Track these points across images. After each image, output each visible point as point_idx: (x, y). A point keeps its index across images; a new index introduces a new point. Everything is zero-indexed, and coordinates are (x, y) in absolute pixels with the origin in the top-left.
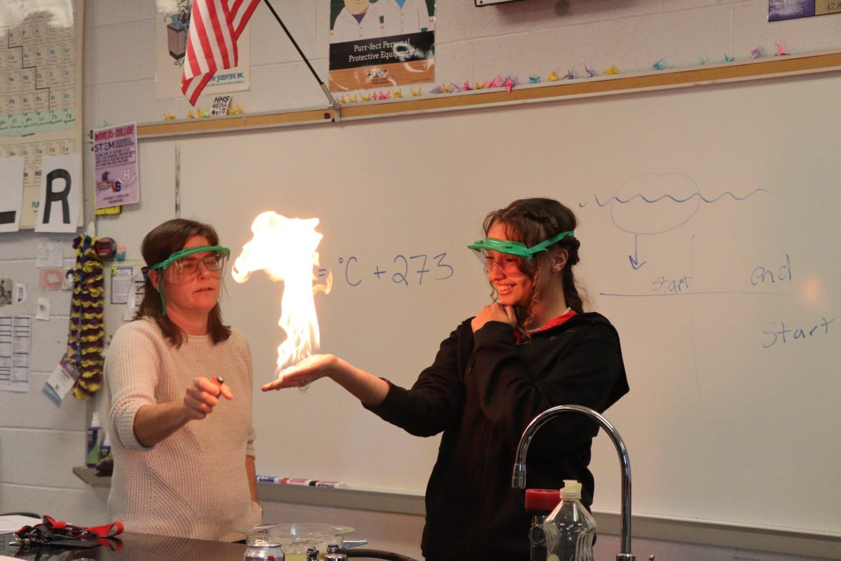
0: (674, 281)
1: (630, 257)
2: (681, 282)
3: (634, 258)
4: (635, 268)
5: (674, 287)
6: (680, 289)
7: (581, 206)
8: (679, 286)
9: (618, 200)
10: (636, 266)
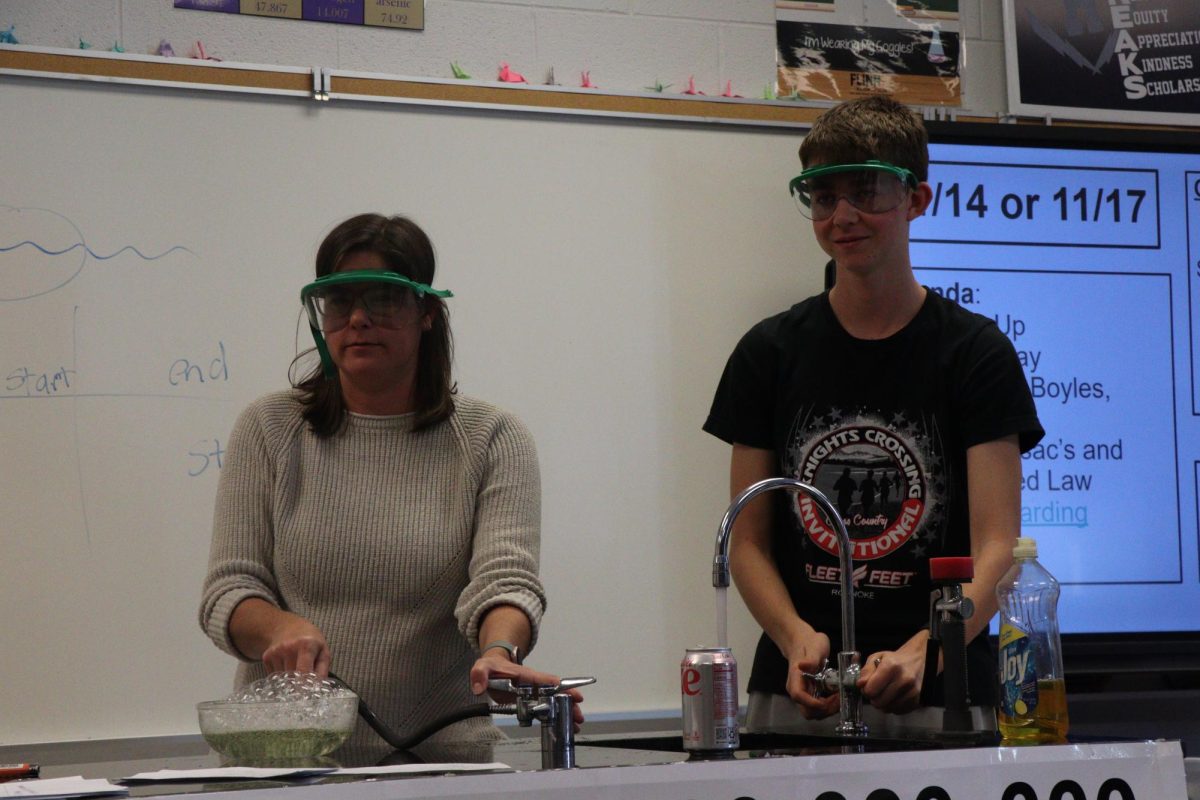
0: (45, 376)
2: (56, 378)
5: (46, 385)
6: (55, 389)
8: (53, 384)
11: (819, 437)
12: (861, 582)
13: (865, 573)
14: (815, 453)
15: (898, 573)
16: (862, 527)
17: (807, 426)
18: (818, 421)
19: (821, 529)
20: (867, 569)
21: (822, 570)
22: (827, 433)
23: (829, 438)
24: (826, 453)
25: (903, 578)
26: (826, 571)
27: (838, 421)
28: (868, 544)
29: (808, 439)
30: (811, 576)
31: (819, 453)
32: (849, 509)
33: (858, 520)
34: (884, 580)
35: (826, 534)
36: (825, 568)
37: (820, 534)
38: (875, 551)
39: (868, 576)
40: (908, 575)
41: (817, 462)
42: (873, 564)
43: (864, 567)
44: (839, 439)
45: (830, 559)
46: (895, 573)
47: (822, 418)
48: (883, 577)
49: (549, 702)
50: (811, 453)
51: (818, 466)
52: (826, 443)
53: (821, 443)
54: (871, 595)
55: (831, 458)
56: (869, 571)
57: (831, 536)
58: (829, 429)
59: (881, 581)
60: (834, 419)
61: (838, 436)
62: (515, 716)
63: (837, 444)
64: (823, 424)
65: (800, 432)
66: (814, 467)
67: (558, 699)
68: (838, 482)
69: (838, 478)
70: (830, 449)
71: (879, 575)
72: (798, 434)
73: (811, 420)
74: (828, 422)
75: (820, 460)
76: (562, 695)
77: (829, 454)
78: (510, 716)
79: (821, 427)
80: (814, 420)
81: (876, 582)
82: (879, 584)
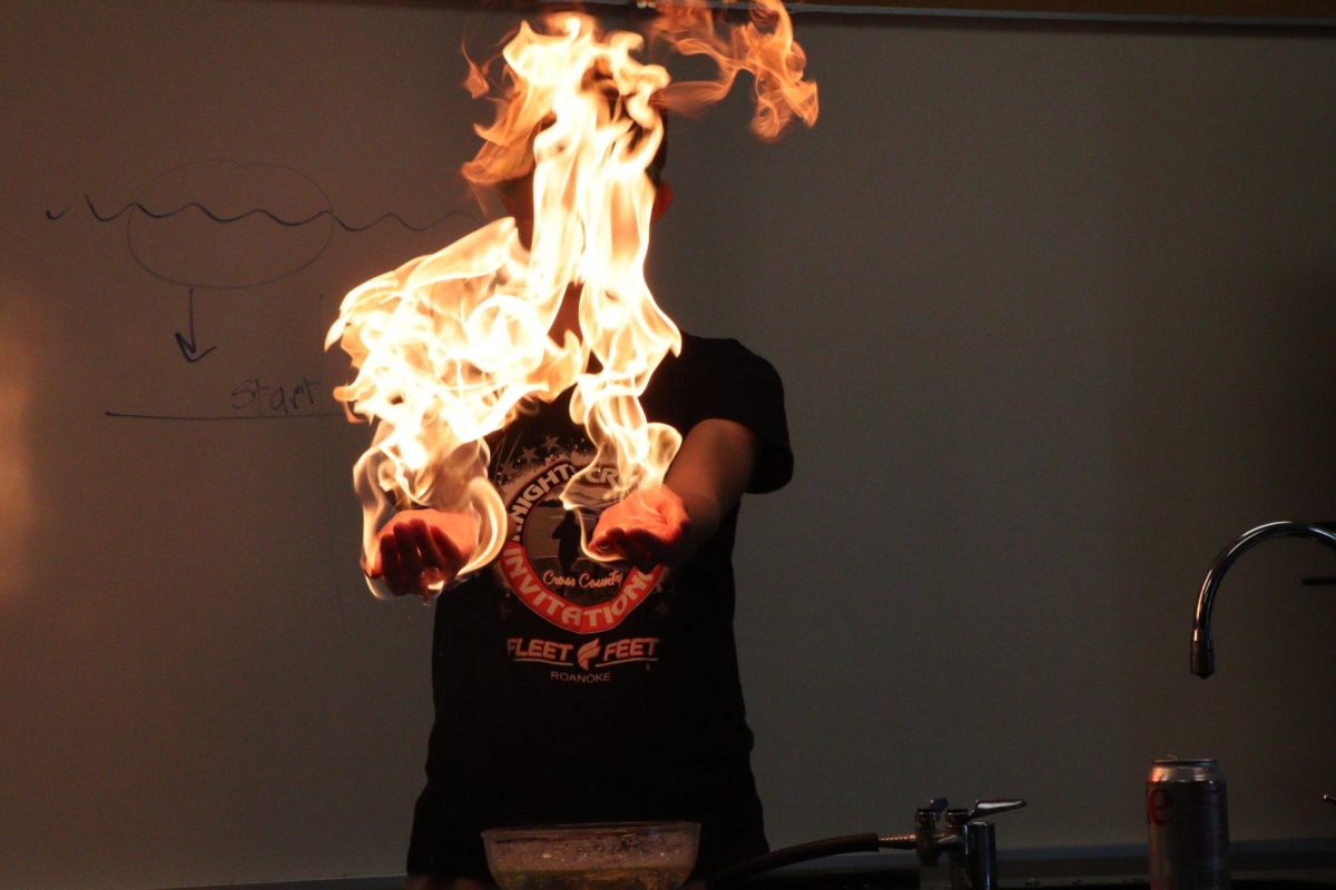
0: (281, 389)
1: (178, 336)
2: (297, 391)
3: (186, 337)
4: (190, 360)
5: (283, 401)
6: (296, 407)
7: (50, 217)
8: (293, 401)
9: (144, 210)
10: (193, 357)
11: (531, 474)
12: (592, 661)
13: (598, 650)
14: (526, 494)
15: (640, 640)
16: (591, 590)
17: (515, 457)
18: (529, 454)
19: (536, 588)
20: (599, 644)
21: (537, 645)
22: (542, 469)
23: (544, 475)
24: (540, 493)
25: (646, 646)
26: (543, 646)
27: (554, 451)
28: (600, 611)
29: (514, 476)
30: (518, 653)
31: (531, 493)
32: (574, 565)
33: (585, 582)
34: (622, 652)
35: (543, 596)
36: (541, 642)
37: (536, 594)
38: (609, 620)
39: (602, 653)
40: (652, 641)
41: (529, 505)
42: (606, 637)
43: (596, 641)
44: (558, 474)
45: (552, 631)
46: (635, 641)
47: (534, 449)
48: (620, 649)
49: (960, 832)
50: (520, 494)
51: (530, 510)
52: (541, 481)
53: (535, 482)
54: (606, 677)
55: (547, 499)
56: (603, 645)
57: (550, 598)
58: (544, 464)
59: (618, 655)
60: (549, 449)
61: (556, 469)
62: (914, 851)
63: (556, 480)
64: (536, 457)
65: (503, 466)
66: (525, 511)
67: (973, 829)
68: (558, 529)
69: (558, 524)
70: (547, 488)
71: (615, 647)
72: (500, 470)
73: (519, 452)
74: (541, 455)
75: (533, 502)
76: (979, 823)
77: (545, 494)
78: (907, 852)
79: (533, 460)
80: (522, 453)
81: (612, 657)
82: (616, 659)
